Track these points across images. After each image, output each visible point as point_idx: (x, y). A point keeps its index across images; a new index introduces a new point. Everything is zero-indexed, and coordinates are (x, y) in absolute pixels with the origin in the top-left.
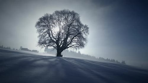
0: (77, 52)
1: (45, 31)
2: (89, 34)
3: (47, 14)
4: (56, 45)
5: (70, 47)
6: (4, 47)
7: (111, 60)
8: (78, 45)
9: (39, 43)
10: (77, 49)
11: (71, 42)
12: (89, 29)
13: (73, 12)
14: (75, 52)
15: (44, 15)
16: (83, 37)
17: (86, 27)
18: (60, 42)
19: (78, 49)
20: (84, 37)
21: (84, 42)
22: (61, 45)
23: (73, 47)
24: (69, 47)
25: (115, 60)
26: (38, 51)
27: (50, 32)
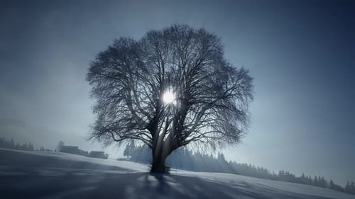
0: (216, 156)
1: (115, 91)
2: (252, 99)
3: (121, 39)
4: (150, 135)
5: (192, 140)
6: (16, 144)
7: (313, 178)
8: (220, 135)
9: (97, 128)
10: (217, 146)
11: (196, 125)
12: (253, 83)
13: (202, 32)
14: (210, 155)
15: (111, 44)
16: (235, 109)
17: (243, 75)
18: (164, 126)
19: (221, 148)
20: (238, 108)
21: (239, 126)
22: (167, 136)
23: (203, 139)
24: (189, 141)
25: (325, 179)
26: (107, 155)
27: (132, 93)
